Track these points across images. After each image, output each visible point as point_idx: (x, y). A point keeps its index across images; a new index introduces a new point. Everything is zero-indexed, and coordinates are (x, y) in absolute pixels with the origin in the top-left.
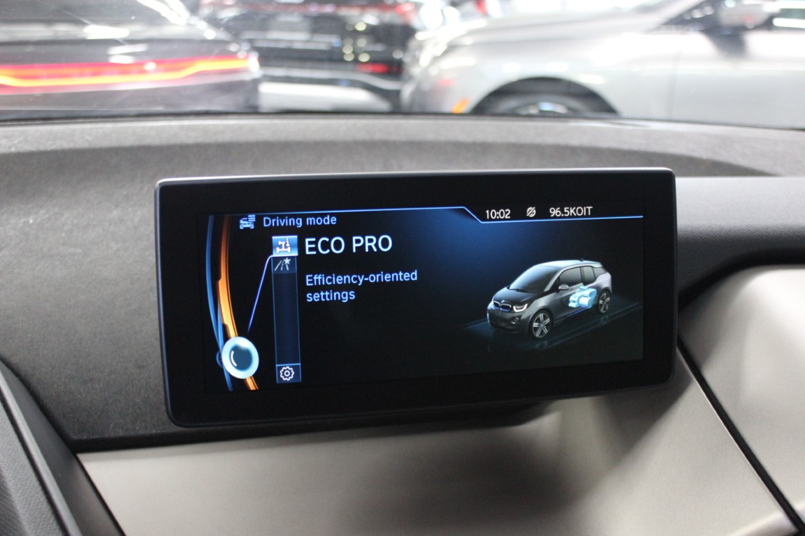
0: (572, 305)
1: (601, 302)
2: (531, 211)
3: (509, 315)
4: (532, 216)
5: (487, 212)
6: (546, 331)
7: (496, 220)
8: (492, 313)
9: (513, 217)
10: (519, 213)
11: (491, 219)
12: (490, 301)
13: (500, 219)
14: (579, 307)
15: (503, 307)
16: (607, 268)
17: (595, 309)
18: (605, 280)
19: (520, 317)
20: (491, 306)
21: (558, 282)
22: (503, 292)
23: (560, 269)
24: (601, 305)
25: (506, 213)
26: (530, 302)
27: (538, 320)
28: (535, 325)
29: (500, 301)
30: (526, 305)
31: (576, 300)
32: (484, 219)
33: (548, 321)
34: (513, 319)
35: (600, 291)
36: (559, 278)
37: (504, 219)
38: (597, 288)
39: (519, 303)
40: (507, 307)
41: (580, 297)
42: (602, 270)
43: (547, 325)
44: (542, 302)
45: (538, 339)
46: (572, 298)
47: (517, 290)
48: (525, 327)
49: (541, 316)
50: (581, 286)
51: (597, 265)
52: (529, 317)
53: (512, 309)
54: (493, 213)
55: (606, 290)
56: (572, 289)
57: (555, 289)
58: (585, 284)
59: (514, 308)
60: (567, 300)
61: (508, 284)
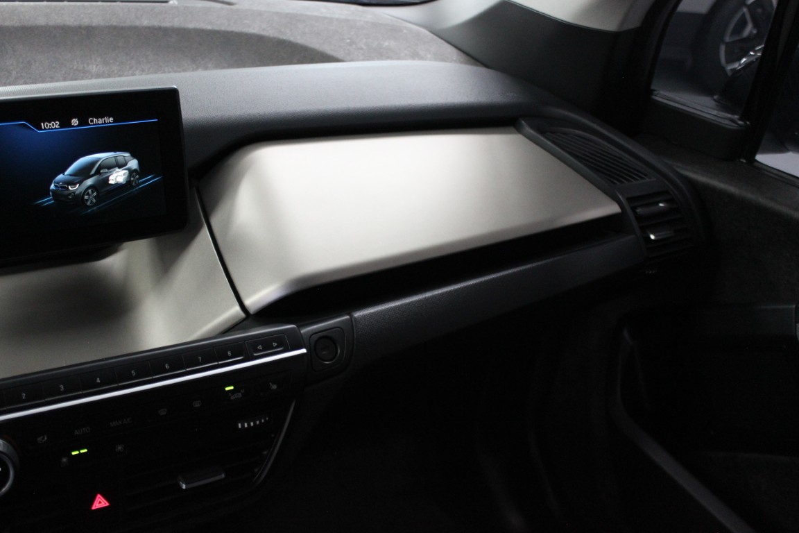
0: (111, 182)
1: (132, 179)
2: (75, 122)
3: (66, 192)
4: (75, 125)
5: (42, 124)
6: (94, 201)
7: (49, 129)
8: (53, 191)
9: (61, 126)
10: (65, 123)
11: (45, 129)
12: (51, 184)
13: (52, 129)
14: (117, 184)
15: (61, 187)
16: (134, 156)
17: (128, 184)
18: (133, 164)
19: (74, 193)
20: (52, 187)
21: (100, 167)
22: (60, 177)
23: (100, 159)
24: (133, 181)
25: (56, 124)
26: (80, 183)
27: (88, 194)
28: (86, 197)
29: (58, 183)
30: (78, 185)
31: (114, 178)
32: (40, 128)
33: (95, 194)
34: (70, 194)
35: (131, 172)
36: (100, 165)
37: (56, 128)
38: (129, 169)
39: (73, 184)
40: (64, 187)
41: (117, 177)
42: (131, 158)
43: (95, 197)
44: (89, 182)
45: (89, 207)
46: (111, 178)
47: (70, 175)
48: (79, 199)
49: (90, 191)
50: (117, 170)
51: (127, 155)
52: (81, 193)
53: (68, 188)
54: (47, 125)
55: (135, 170)
56: (111, 172)
57: (98, 172)
58: (120, 167)
59: (70, 187)
60: (107, 179)
61: (63, 172)
